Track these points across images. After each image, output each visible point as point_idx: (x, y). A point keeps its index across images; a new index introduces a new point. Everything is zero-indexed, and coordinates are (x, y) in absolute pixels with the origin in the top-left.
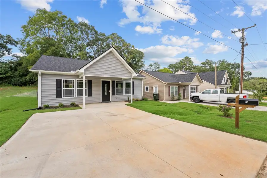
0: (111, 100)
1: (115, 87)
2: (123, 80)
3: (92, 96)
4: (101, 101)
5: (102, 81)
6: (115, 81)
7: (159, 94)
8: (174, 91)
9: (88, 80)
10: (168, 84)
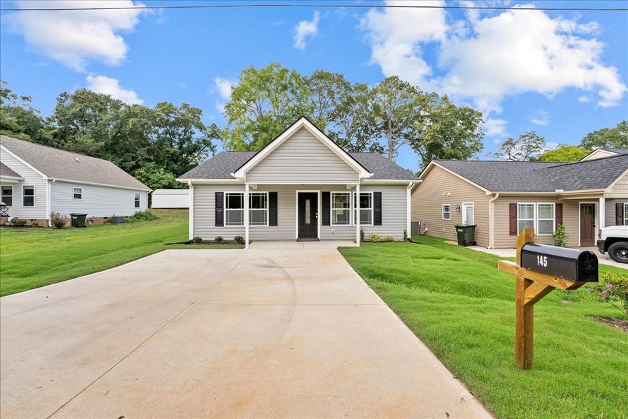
0: (319, 237)
1: (329, 207)
2: (349, 190)
3: (277, 225)
4: (297, 237)
5: (299, 194)
6: (330, 193)
7: (475, 226)
8: (536, 220)
9: (270, 193)
10: (501, 197)
